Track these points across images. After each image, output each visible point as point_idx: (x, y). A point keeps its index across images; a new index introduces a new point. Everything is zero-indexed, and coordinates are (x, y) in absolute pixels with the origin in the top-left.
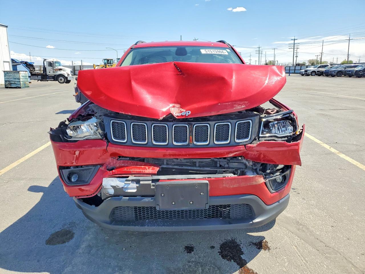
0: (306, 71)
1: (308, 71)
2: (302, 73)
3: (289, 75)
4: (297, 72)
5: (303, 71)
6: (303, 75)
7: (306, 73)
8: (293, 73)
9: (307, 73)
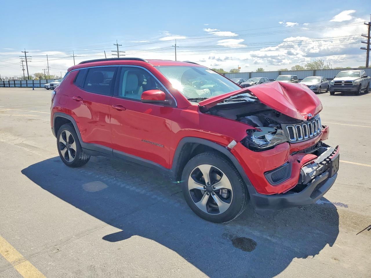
0: (52, 85)
1: (54, 85)
2: (47, 87)
3: (33, 89)
4: (36, 86)
5: (47, 85)
6: (48, 89)
7: (52, 87)
8: (38, 87)
9: (54, 87)
